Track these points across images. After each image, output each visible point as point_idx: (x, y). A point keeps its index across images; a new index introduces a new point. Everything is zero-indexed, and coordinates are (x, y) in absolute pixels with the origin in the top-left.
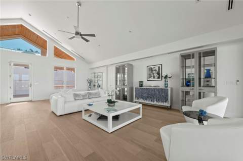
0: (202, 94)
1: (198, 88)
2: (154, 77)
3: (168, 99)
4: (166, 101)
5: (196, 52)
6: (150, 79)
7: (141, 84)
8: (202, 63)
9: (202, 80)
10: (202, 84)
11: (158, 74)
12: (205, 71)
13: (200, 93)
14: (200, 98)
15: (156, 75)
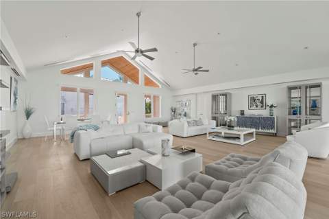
0: (308, 121)
1: (305, 116)
2: (257, 106)
3: (274, 127)
4: (272, 128)
5: (303, 85)
6: (253, 108)
7: (242, 113)
8: (308, 95)
9: (308, 110)
10: (308, 113)
11: (262, 102)
12: (311, 102)
13: (306, 120)
14: (306, 124)
15: (259, 104)
